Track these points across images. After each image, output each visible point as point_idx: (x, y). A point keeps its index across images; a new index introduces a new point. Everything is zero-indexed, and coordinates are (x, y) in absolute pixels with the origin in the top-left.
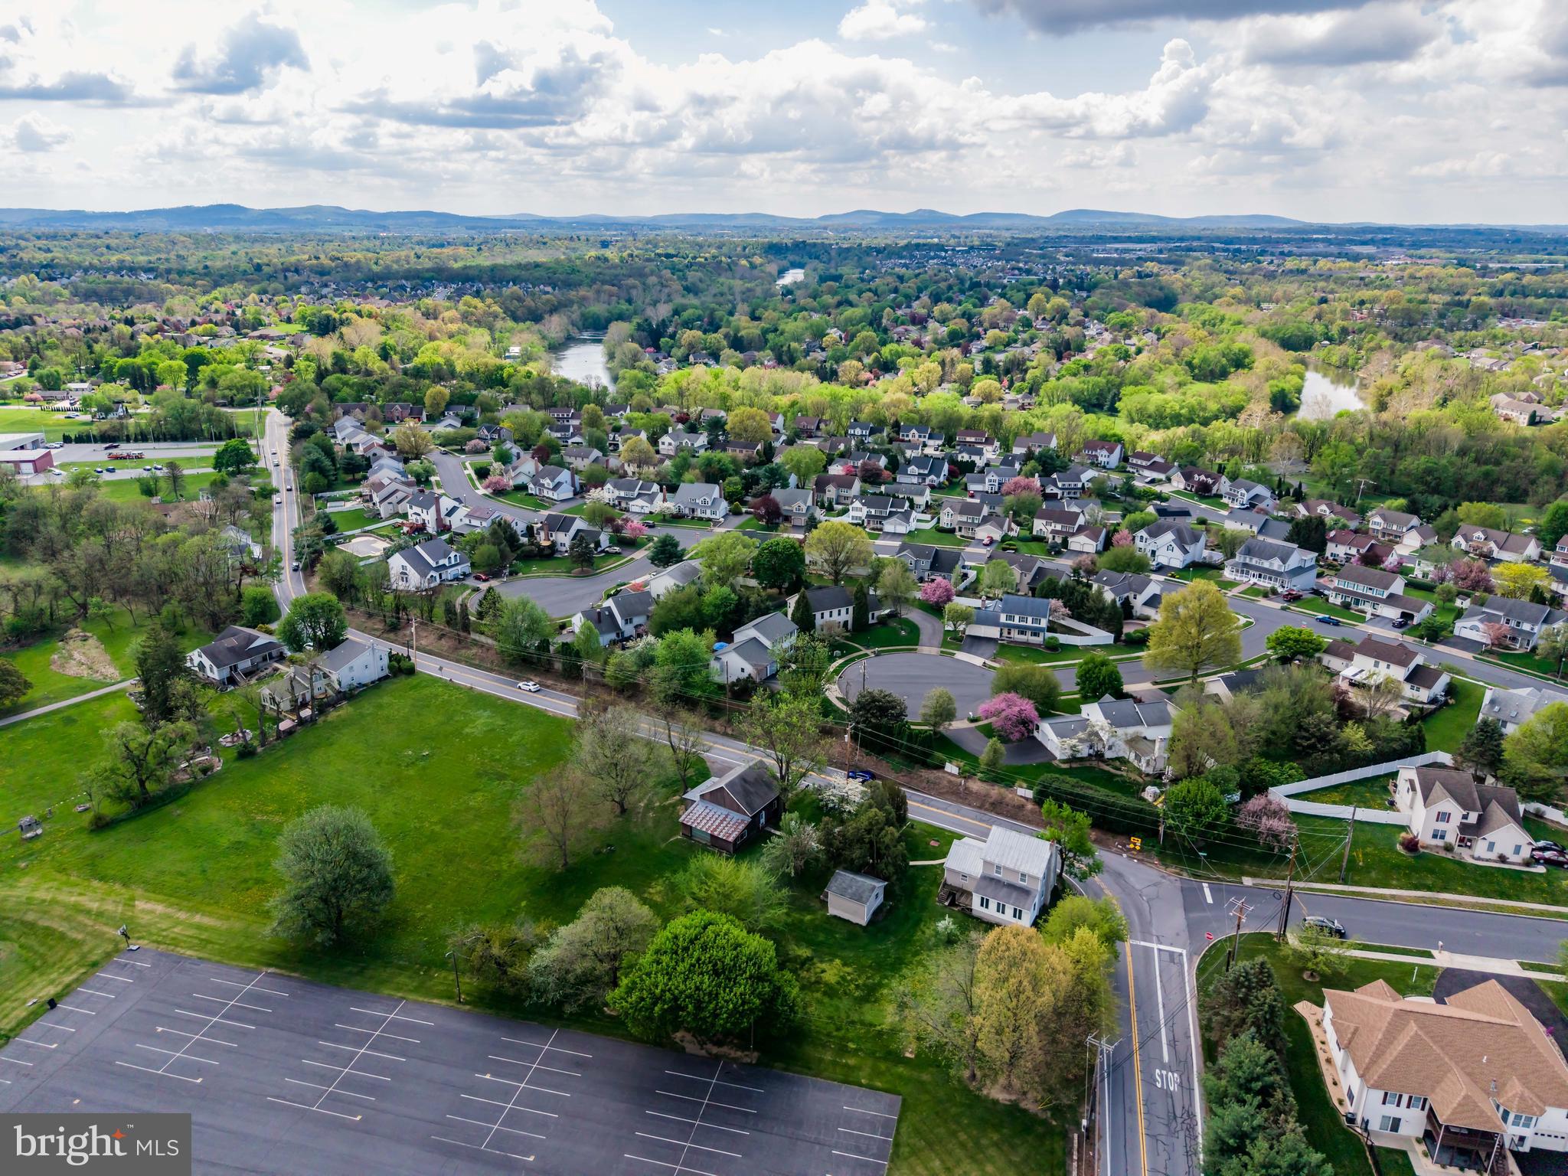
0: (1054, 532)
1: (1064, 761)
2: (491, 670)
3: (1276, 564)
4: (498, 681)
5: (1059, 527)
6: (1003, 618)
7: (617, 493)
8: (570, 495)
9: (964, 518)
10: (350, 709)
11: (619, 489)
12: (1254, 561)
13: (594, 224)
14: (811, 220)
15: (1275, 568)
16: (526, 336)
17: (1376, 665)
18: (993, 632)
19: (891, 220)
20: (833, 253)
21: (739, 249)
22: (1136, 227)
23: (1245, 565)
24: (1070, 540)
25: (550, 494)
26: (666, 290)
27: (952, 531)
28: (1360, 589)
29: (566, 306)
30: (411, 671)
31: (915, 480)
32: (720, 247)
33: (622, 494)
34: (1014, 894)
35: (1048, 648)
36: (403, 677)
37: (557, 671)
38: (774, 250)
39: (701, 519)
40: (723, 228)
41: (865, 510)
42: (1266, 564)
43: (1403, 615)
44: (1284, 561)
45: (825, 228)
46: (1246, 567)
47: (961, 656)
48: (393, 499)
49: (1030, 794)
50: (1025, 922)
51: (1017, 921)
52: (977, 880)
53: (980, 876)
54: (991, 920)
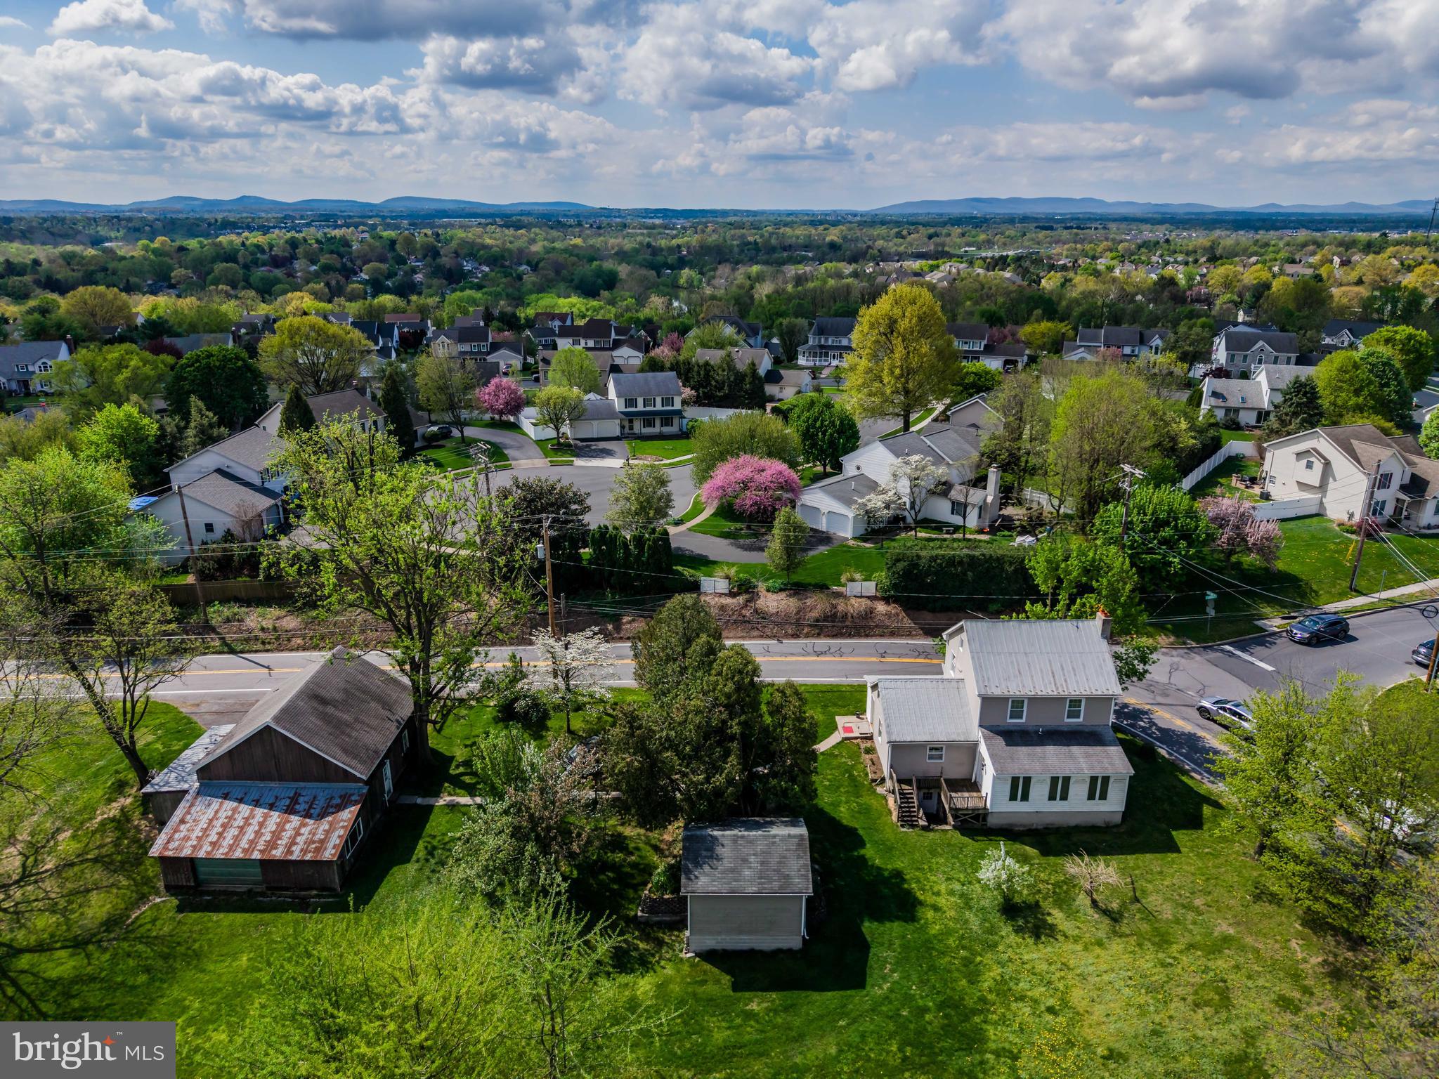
1: (861, 537)
6: (619, 406)
12: (830, 341)
18: (610, 429)
34: (1076, 749)
46: (824, 350)
49: (869, 587)
50: (1115, 803)
51: (1098, 806)
52: (973, 748)
53: (978, 735)
54: (1037, 823)
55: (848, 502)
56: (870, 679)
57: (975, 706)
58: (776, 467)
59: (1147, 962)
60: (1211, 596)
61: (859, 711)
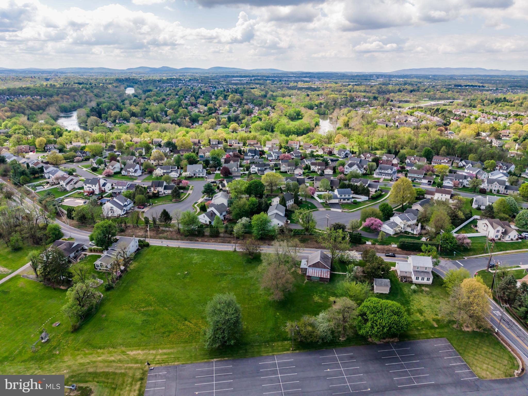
0: (318, 169)
1: (394, 235)
2: (178, 240)
3: (389, 171)
4: (184, 243)
5: (320, 167)
6: (339, 196)
7: (162, 171)
8: (141, 174)
9: (289, 168)
10: (137, 263)
11: (163, 169)
12: (383, 171)
13: (36, 72)
14: (124, 70)
15: (389, 172)
16: (43, 116)
17: (442, 195)
18: (336, 201)
19: (154, 70)
20: (142, 82)
21: (104, 81)
22: (237, 73)
23: (380, 173)
24: (325, 171)
25: (133, 174)
26: (88, 96)
27: (286, 172)
28: (416, 176)
29: (51, 104)
30: (148, 245)
31: (251, 158)
32: (96, 80)
33: (165, 171)
34: (425, 274)
35: (354, 203)
36: (145, 248)
37: (206, 235)
38: (119, 81)
39: (199, 177)
40: (91, 73)
41: (257, 168)
42: (386, 172)
43: (429, 182)
44: (392, 170)
45: (132, 73)
46: (381, 173)
47: (332, 209)
48: (72, 183)
49: (396, 246)
50: (430, 282)
51: (428, 282)
52: (411, 272)
53: (412, 271)
54: (420, 283)
55: (392, 228)
56: (397, 262)
57: (412, 267)
58: (378, 220)
59: (431, 299)
60: (455, 252)
61: (395, 266)
